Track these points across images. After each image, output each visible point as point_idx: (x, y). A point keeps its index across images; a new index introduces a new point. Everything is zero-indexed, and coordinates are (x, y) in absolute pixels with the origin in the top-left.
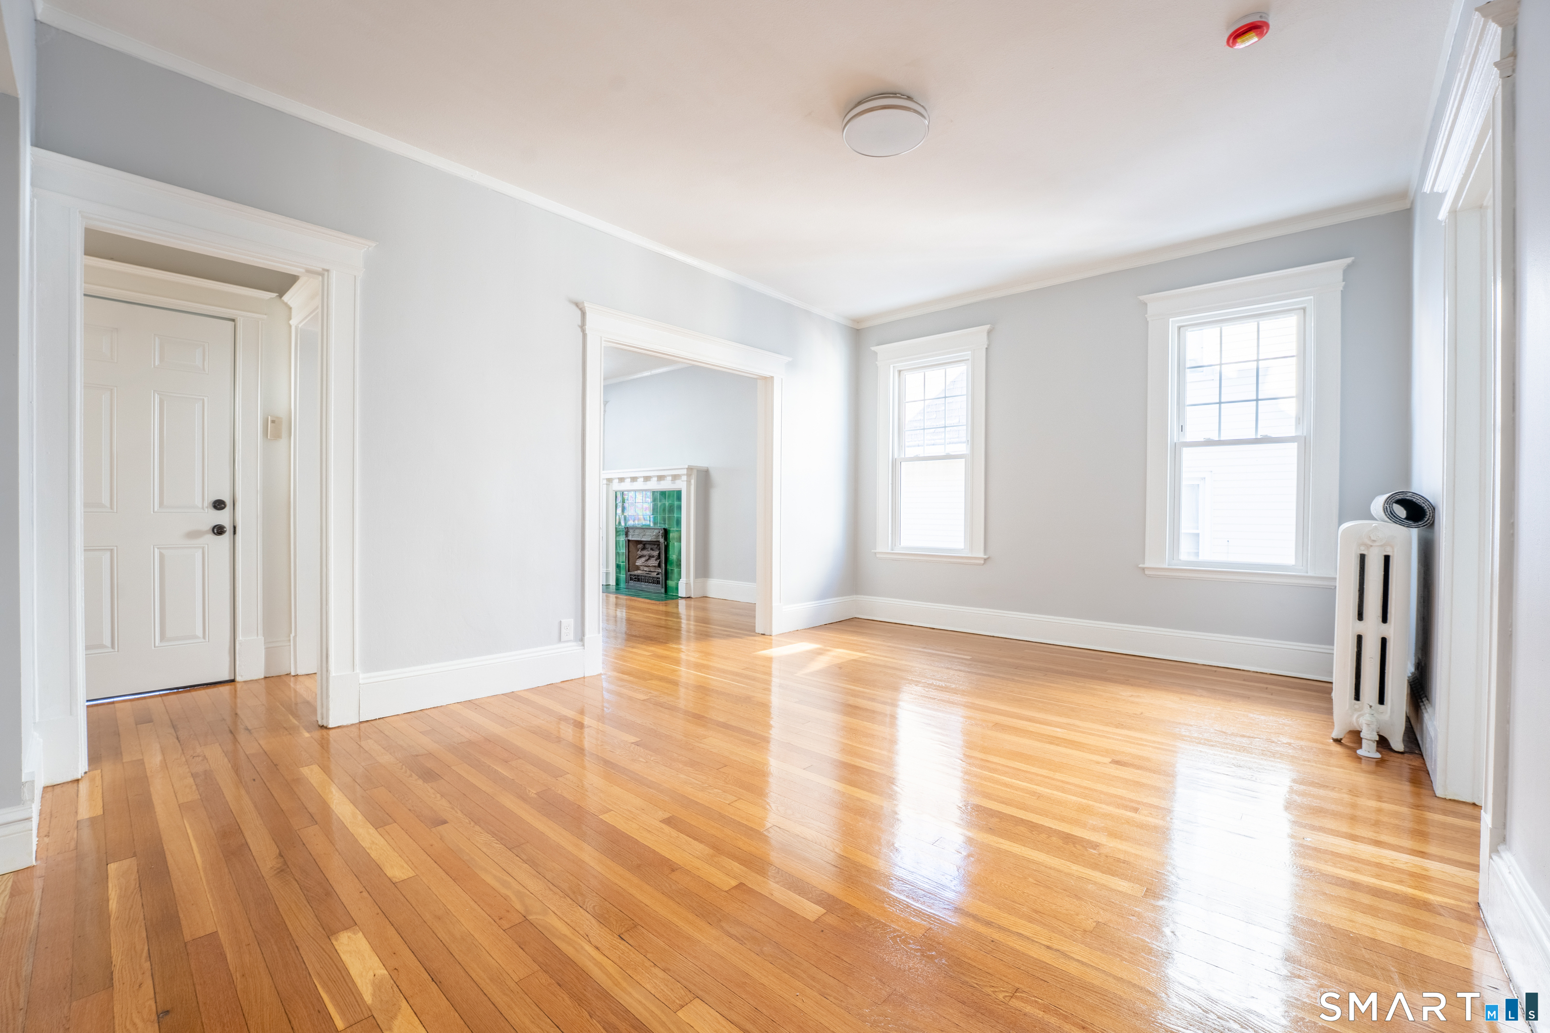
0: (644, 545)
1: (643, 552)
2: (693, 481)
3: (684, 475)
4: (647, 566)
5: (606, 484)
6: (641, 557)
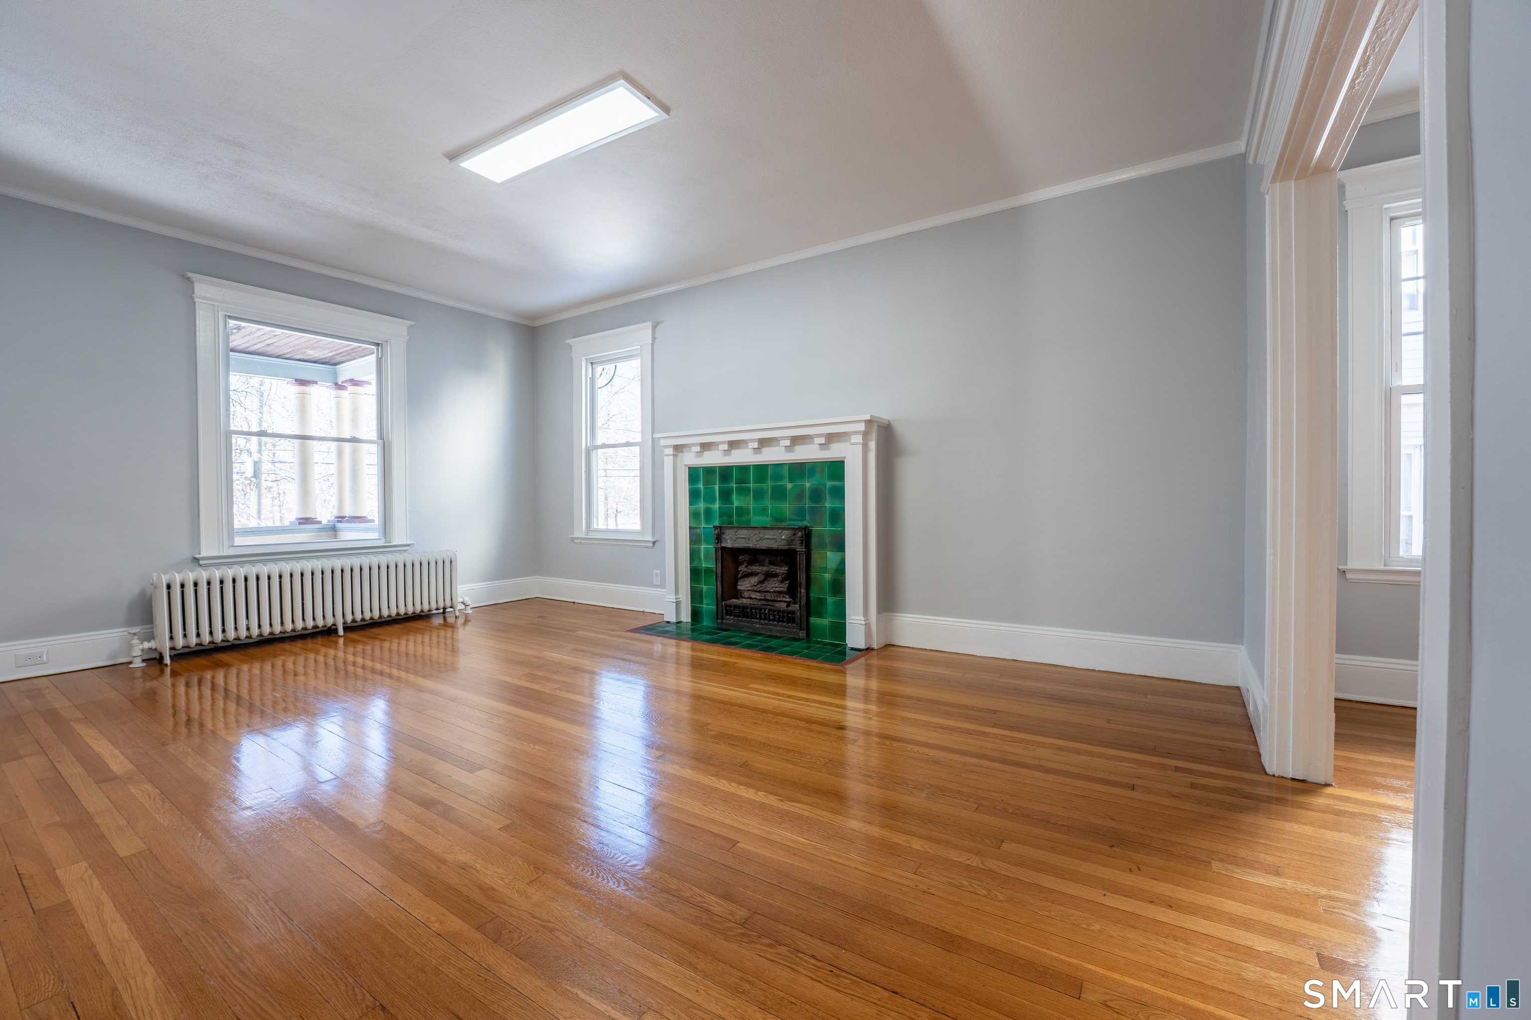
0: (755, 555)
1: (750, 567)
2: (872, 445)
3: (857, 433)
4: (760, 592)
5: (674, 455)
6: (747, 575)
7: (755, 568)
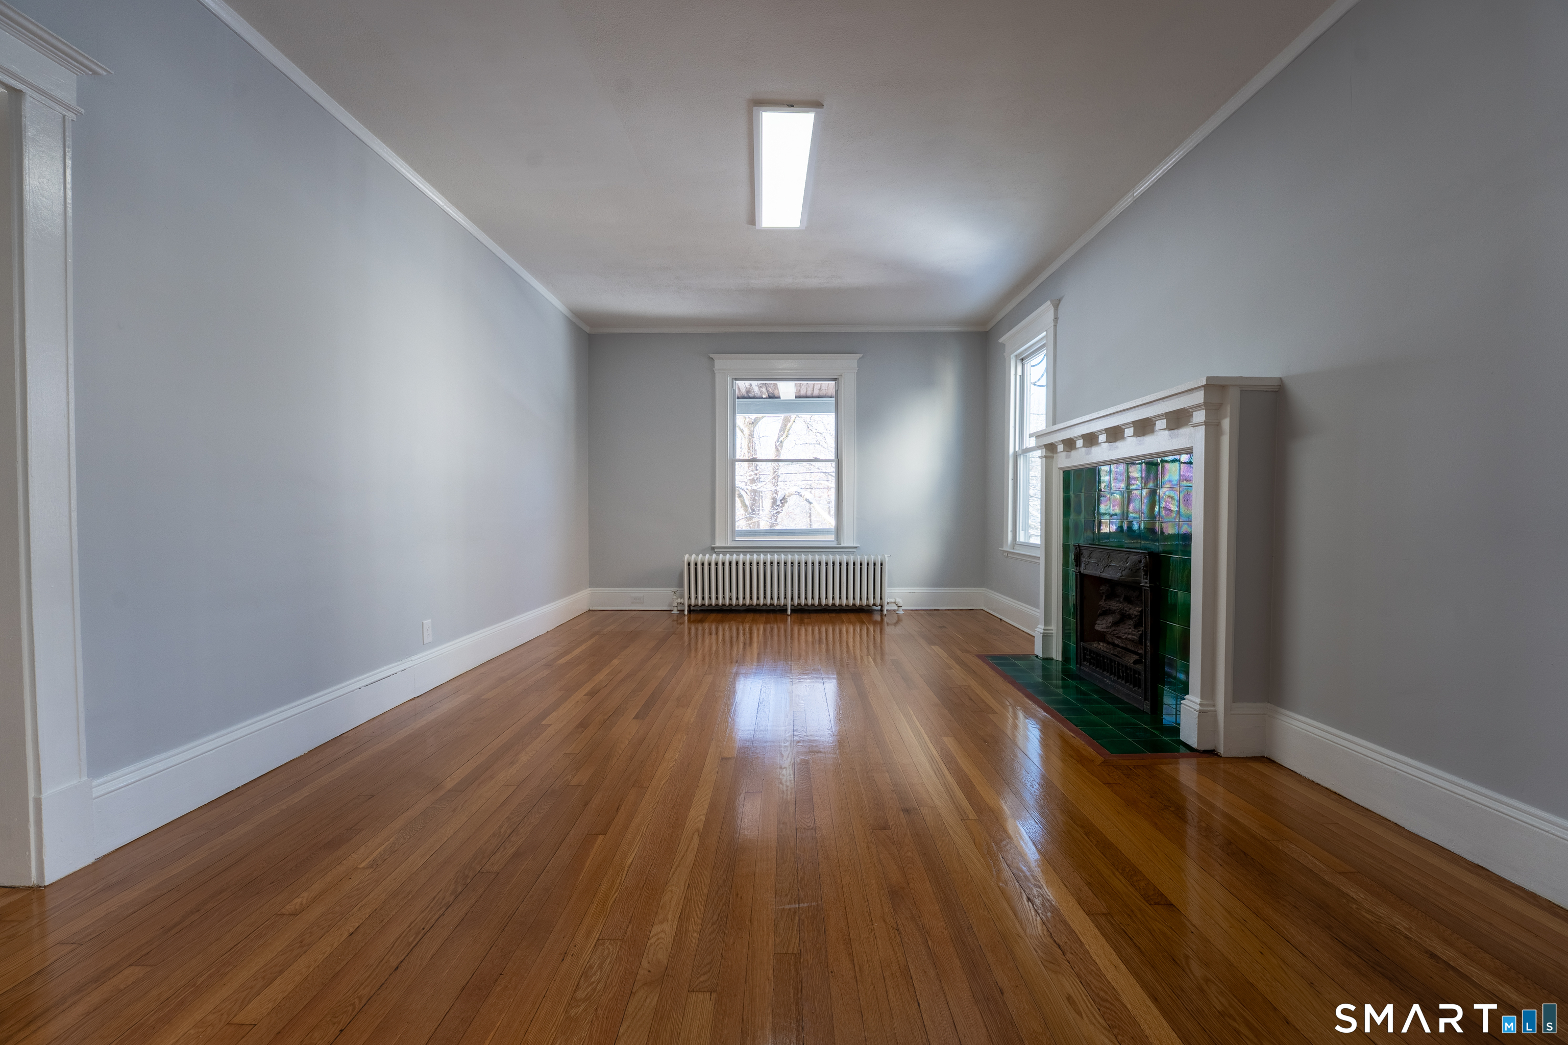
0: (1112, 587)
1: (1109, 604)
4: (1117, 637)
5: (1047, 457)
6: (1106, 612)
7: (1114, 605)
